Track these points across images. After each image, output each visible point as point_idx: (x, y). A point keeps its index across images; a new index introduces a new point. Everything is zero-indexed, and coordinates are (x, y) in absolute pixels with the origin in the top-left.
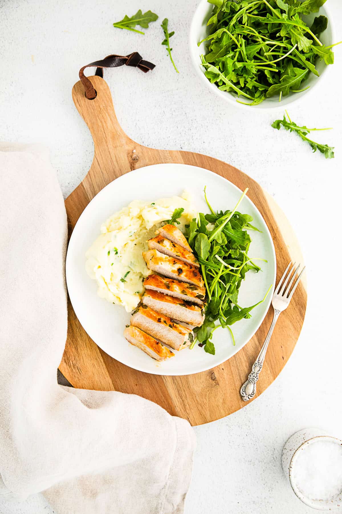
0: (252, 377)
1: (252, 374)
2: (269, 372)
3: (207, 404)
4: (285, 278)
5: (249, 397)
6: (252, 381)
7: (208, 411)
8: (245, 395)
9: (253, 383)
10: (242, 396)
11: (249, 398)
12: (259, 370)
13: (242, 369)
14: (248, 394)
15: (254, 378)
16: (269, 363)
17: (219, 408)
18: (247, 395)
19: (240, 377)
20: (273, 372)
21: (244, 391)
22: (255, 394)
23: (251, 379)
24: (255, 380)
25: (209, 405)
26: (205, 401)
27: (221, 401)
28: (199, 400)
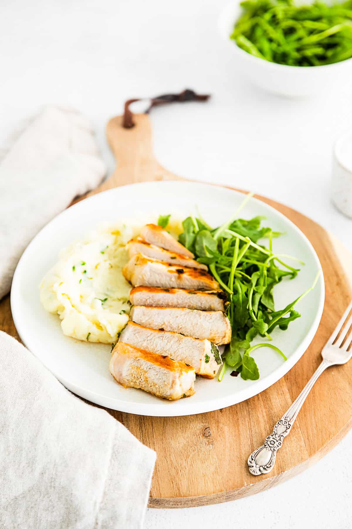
0: (271, 439)
1: (272, 436)
2: (303, 443)
3: (187, 469)
4: (344, 325)
5: (262, 469)
6: (271, 446)
7: (186, 480)
8: (254, 464)
9: (272, 449)
10: (249, 467)
11: (260, 470)
12: (286, 431)
13: (257, 430)
14: (259, 464)
15: (275, 441)
16: (306, 431)
17: (207, 478)
18: (258, 466)
19: (252, 440)
20: (309, 445)
21: (254, 459)
22: (272, 468)
23: (269, 443)
24: (275, 445)
25: (189, 470)
26: (184, 464)
27: (213, 469)
28: (174, 461)
